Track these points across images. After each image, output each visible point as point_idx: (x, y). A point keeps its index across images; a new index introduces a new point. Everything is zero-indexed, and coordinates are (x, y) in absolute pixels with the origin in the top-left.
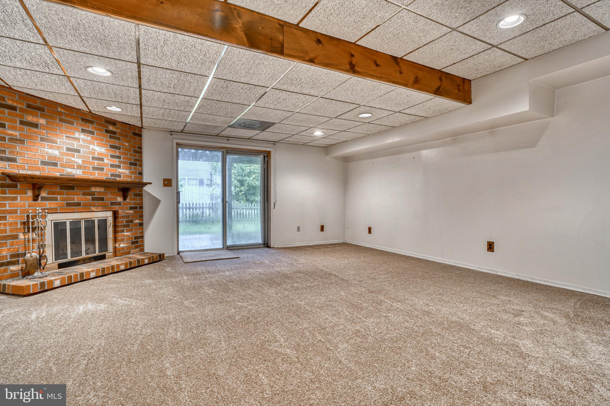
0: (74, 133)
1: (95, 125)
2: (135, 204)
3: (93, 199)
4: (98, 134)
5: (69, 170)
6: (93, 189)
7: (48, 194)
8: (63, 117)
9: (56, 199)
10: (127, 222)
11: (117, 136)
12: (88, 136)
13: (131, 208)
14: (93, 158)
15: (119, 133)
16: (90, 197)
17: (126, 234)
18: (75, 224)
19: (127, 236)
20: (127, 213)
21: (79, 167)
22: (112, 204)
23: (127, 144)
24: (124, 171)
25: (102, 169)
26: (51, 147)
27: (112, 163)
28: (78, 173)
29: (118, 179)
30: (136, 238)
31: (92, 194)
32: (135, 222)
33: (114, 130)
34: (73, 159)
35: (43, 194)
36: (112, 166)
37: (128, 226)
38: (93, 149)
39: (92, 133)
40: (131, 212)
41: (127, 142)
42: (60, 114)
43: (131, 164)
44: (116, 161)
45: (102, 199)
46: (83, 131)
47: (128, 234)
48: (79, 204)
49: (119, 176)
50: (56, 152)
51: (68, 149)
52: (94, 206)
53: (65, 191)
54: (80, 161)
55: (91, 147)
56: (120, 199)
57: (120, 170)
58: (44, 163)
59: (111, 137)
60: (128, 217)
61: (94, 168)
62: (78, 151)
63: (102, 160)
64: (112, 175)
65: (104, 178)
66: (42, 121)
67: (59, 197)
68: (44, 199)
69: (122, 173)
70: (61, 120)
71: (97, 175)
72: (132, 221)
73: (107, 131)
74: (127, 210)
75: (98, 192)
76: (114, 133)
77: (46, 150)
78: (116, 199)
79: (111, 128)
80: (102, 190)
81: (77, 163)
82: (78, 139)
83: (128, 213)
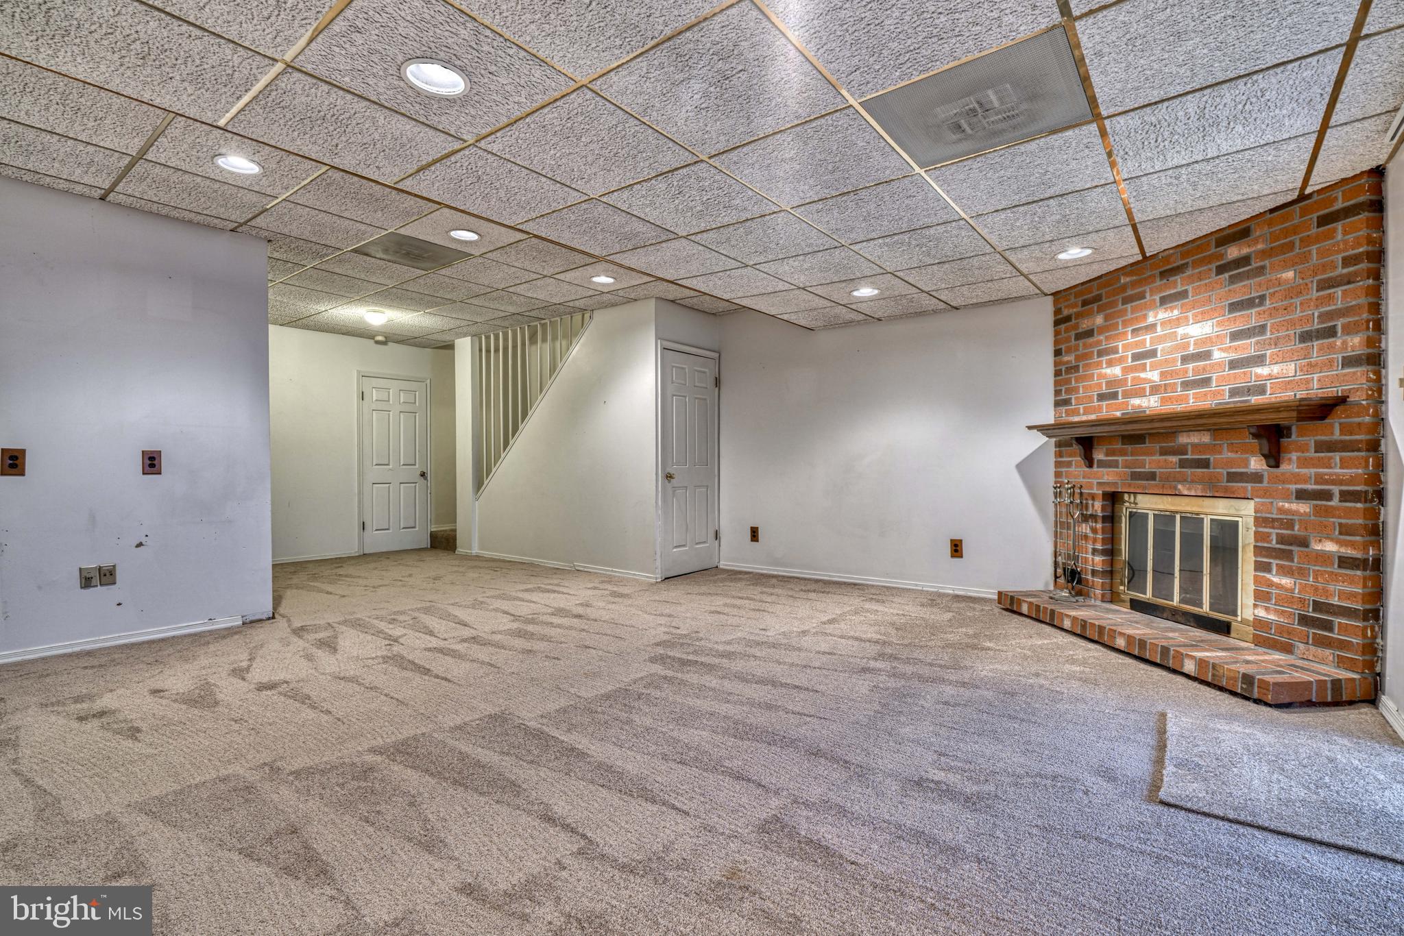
0: (1145, 317)
1: (1189, 272)
2: (1319, 479)
3: (1183, 464)
4: (1197, 291)
5: (1136, 402)
6: (1183, 439)
7: (1107, 455)
8: (1130, 292)
9: (1115, 464)
10: (1281, 539)
11: (1254, 265)
12: (1172, 309)
13: (1301, 495)
14: (1185, 359)
15: (1264, 254)
16: (1174, 459)
17: (1276, 580)
18: (1165, 519)
19: (1279, 586)
20: (1281, 510)
21: (1155, 390)
22: (1232, 477)
23: (1290, 274)
24: (1276, 369)
25: (1206, 382)
26: (1110, 364)
27: (1234, 356)
28: (1150, 404)
29: (1255, 400)
30: (1318, 606)
31: (1182, 450)
32: (1318, 547)
33: (1245, 251)
34: (1143, 375)
35: (1099, 455)
36: (1233, 364)
37: (1288, 555)
38: (1185, 336)
39: (1183, 294)
40: (1303, 507)
41: (1285, 267)
42: (1124, 288)
43: (1306, 337)
44: (1248, 347)
45: (1205, 464)
46: (1164, 301)
47: (1286, 581)
48: (1152, 476)
49: (1261, 390)
50: (1116, 371)
51: (1136, 357)
52: (1184, 481)
53: (1129, 448)
54: (1154, 376)
55: (1181, 331)
56: (1256, 464)
57: (1259, 370)
58: (1102, 397)
59: (1233, 280)
60: (1290, 524)
61: (1187, 385)
62: (1153, 353)
63: (1207, 355)
64: (1233, 393)
65: (1208, 403)
66: (1099, 320)
67: (1120, 459)
68: (1102, 464)
69: (1270, 377)
70: (1126, 301)
71: (1193, 401)
72: (1304, 543)
73: (1221, 270)
74: (1286, 498)
75: (1194, 446)
76: (1244, 261)
77: (1104, 371)
78: (1247, 465)
79: (1233, 252)
80: (1206, 438)
81: (1150, 381)
82: (1152, 327)
83: (1288, 512)
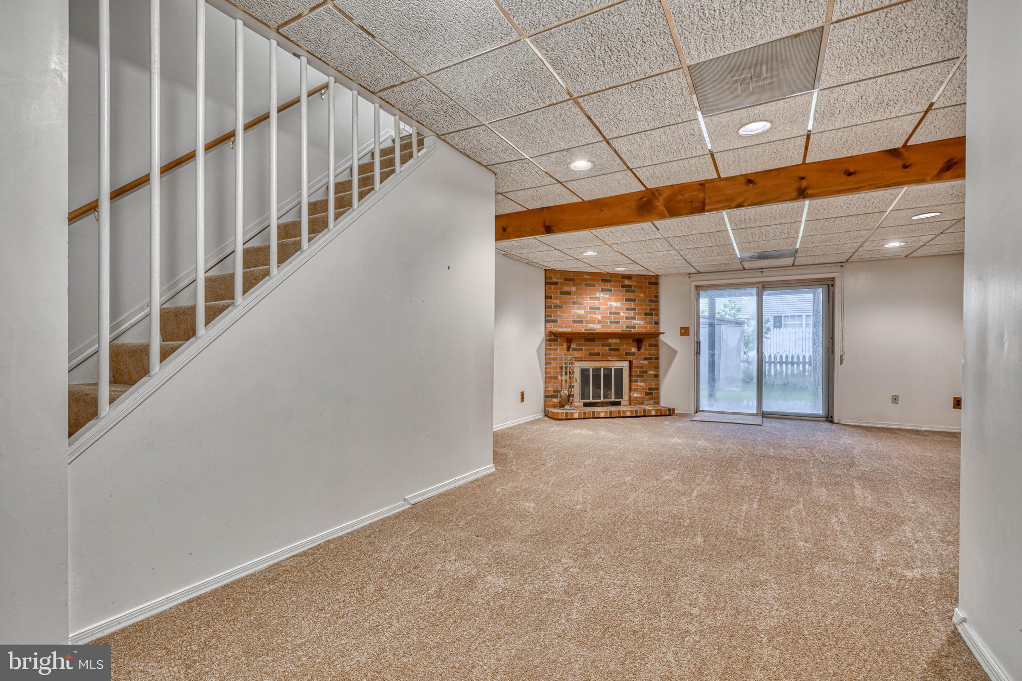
0: (595, 294)
1: (612, 283)
2: (650, 354)
3: (610, 350)
4: (615, 291)
5: (592, 326)
6: (610, 341)
7: (577, 346)
8: (588, 282)
9: (581, 350)
10: (641, 372)
11: (633, 289)
12: (606, 294)
13: (645, 359)
14: (611, 313)
15: (636, 286)
16: (607, 348)
17: (639, 384)
18: (597, 370)
19: (641, 386)
20: (641, 364)
21: (599, 322)
22: (627, 354)
23: (642, 295)
24: (639, 322)
25: (618, 322)
26: (579, 308)
27: (627, 315)
28: (597, 328)
29: (633, 330)
30: (650, 389)
31: (609, 345)
32: (650, 373)
33: (630, 283)
34: (594, 316)
35: (573, 346)
36: (627, 318)
37: (642, 376)
38: (611, 305)
39: (610, 290)
40: (646, 362)
41: (642, 293)
42: (586, 280)
43: (646, 314)
44: (631, 314)
45: (618, 350)
46: (603, 290)
47: (642, 384)
48: (598, 354)
49: (634, 327)
50: (582, 312)
51: (591, 308)
52: (610, 356)
53: (588, 343)
54: (600, 317)
55: (609, 303)
56: (634, 350)
57: (635, 321)
58: (574, 322)
59: (626, 291)
60: (642, 367)
61: (611, 322)
62: (598, 308)
63: (618, 313)
64: (627, 327)
65: (619, 330)
66: (574, 289)
67: (584, 348)
68: (574, 349)
69: (637, 324)
70: (587, 285)
71: (614, 328)
72: (646, 372)
73: (623, 286)
74: (641, 360)
75: (614, 343)
76: (630, 286)
77: (576, 311)
78: (631, 349)
79: (627, 282)
80: (618, 341)
81: (597, 319)
82: (598, 299)
83: (642, 364)
